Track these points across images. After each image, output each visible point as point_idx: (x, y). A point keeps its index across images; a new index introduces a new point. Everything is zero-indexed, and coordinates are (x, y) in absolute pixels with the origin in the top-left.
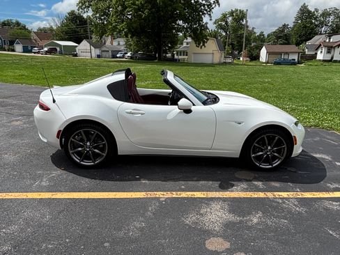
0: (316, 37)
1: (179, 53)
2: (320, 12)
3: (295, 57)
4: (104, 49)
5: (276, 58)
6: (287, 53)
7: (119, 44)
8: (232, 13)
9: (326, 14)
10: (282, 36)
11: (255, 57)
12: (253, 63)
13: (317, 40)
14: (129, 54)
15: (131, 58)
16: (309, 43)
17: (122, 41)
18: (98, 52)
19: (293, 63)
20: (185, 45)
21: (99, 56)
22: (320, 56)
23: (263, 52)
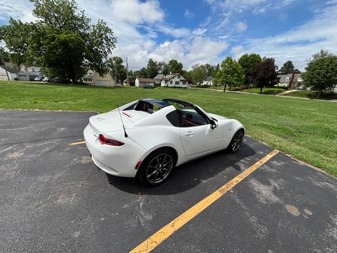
0: (159, 75)
1: (86, 79)
2: (158, 63)
3: (152, 85)
4: (20, 74)
5: (144, 85)
6: (149, 83)
7: (34, 71)
8: (115, 59)
9: (160, 64)
10: (143, 74)
11: (133, 84)
12: (132, 87)
13: (159, 77)
14: (46, 79)
15: (49, 81)
16: (156, 78)
17: (37, 69)
18: (15, 76)
19: (152, 88)
20: (88, 74)
21: (16, 79)
22: (163, 85)
23: (137, 81)
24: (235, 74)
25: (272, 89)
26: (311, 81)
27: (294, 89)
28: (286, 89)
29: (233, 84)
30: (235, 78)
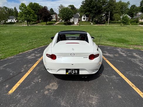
24: (31, 15)
25: (50, 22)
26: (63, 18)
27: (58, 21)
28: (56, 21)
29: (32, 20)
30: (32, 17)
